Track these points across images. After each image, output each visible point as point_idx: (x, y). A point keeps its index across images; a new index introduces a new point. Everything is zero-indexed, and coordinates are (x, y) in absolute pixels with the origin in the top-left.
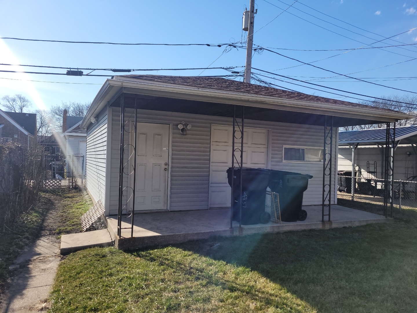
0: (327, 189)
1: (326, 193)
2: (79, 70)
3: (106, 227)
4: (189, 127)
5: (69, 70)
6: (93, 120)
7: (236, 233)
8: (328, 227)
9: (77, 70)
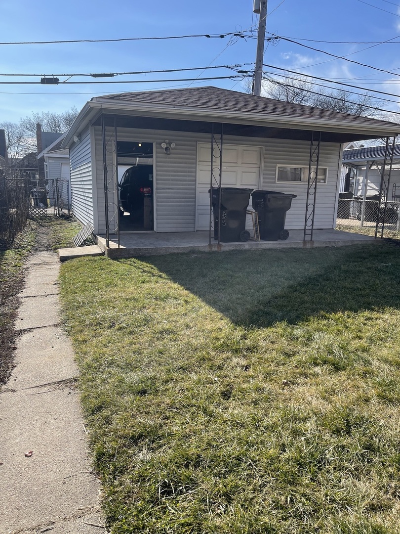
0: (310, 209)
1: (309, 213)
2: (55, 77)
3: (96, 243)
4: (173, 145)
5: (43, 77)
6: (76, 139)
7: (215, 249)
8: (310, 246)
9: (52, 77)
